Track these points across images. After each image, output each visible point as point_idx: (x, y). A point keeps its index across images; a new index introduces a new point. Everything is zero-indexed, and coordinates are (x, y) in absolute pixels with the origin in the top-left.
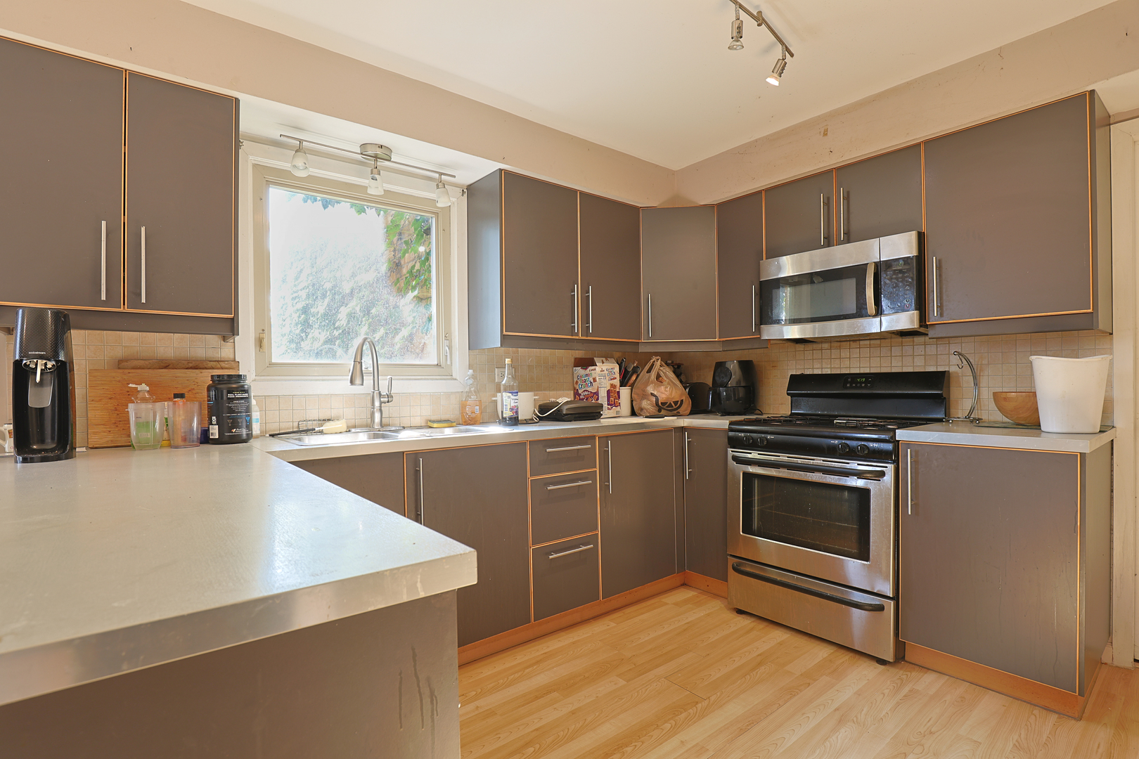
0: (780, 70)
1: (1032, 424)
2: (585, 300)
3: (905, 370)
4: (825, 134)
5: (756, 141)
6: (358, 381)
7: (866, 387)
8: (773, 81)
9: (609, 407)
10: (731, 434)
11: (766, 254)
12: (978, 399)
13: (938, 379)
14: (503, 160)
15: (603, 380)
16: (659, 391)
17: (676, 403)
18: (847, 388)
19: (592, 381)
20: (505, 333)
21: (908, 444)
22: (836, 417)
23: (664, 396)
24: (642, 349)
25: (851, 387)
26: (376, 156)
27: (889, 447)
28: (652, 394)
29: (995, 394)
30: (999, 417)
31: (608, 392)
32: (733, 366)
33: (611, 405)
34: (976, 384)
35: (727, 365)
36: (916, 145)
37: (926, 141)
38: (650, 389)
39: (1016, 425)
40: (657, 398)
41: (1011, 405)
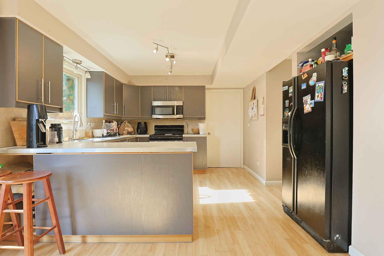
0: (171, 72)
1: (199, 133)
2: (116, 106)
3: (176, 125)
4: (167, 79)
5: (152, 75)
7: (170, 128)
8: (169, 73)
10: (151, 138)
11: (153, 100)
12: (188, 130)
13: (182, 126)
14: (106, 70)
16: (128, 129)
17: (132, 132)
18: (167, 128)
19: (112, 126)
20: (104, 114)
21: (184, 137)
22: (165, 134)
23: (130, 130)
24: (123, 118)
25: (168, 128)
26: (77, 63)
27: (182, 138)
28: (127, 130)
29: (192, 129)
30: (192, 133)
31: (116, 129)
32: (143, 123)
34: (188, 127)
35: (142, 123)
36: (182, 86)
37: (184, 86)
38: (126, 128)
39: (195, 134)
40: (128, 131)
41: (194, 131)
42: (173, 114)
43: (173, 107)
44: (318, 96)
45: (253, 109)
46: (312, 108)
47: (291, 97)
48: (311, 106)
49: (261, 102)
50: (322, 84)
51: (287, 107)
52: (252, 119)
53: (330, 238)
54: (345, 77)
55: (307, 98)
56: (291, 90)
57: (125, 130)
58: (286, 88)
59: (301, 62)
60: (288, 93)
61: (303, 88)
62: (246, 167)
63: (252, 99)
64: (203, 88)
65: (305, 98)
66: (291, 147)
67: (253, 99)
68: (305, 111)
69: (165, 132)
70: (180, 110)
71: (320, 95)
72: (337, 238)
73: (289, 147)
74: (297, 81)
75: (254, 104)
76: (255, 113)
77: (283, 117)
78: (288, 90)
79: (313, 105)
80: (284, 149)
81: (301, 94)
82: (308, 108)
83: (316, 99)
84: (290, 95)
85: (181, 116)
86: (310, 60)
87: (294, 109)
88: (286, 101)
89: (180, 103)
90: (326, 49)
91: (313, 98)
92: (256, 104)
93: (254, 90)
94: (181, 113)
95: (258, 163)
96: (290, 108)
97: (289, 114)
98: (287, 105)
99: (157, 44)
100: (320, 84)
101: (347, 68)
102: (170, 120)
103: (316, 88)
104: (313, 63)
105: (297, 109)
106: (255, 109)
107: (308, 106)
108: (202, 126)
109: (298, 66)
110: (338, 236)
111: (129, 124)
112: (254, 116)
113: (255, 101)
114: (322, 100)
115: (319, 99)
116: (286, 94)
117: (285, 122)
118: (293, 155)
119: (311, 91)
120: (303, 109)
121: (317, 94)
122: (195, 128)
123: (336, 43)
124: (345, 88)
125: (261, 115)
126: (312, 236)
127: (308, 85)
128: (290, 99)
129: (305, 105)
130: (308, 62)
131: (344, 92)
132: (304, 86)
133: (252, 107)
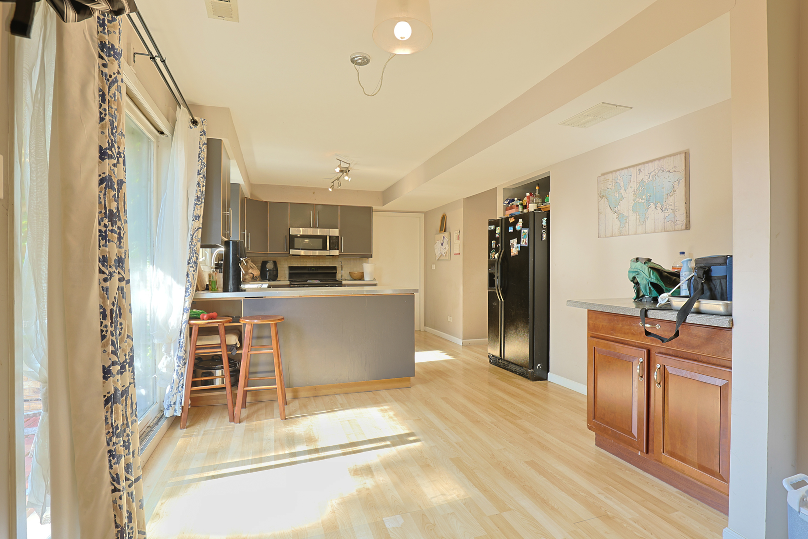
1: (362, 280)
3: (324, 265)
4: (314, 194)
7: (314, 271)
11: (292, 225)
12: (343, 273)
13: (335, 268)
17: (258, 276)
18: (309, 271)
22: (307, 280)
23: (256, 274)
25: (311, 271)
28: (251, 273)
29: (349, 272)
30: (350, 278)
32: (271, 262)
34: (342, 270)
35: (269, 262)
36: (338, 206)
37: (340, 206)
38: (250, 271)
39: (355, 280)
40: (253, 275)
41: (355, 275)
42: (324, 248)
43: (324, 238)
44: (523, 241)
45: (442, 244)
46: (518, 251)
47: (498, 238)
48: (517, 250)
49: (455, 237)
50: (526, 231)
51: (494, 248)
52: (440, 258)
53: (533, 368)
54: (544, 227)
55: (514, 241)
56: (498, 231)
57: (249, 273)
58: (493, 227)
59: (507, 200)
60: (495, 234)
61: (510, 231)
62: (428, 329)
63: (440, 231)
64: (369, 210)
65: (512, 241)
66: (498, 290)
67: (444, 230)
68: (512, 254)
69: (307, 278)
70: (335, 243)
71: (525, 240)
72: (539, 367)
73: (497, 291)
74: (505, 223)
75: (444, 238)
76: (446, 250)
77: (489, 258)
78: (495, 230)
79: (519, 249)
80: (490, 293)
81: (508, 236)
82: (514, 251)
83: (522, 243)
84: (497, 235)
85: (336, 252)
86: (516, 199)
87: (501, 251)
88: (493, 242)
89: (335, 232)
90: (531, 194)
91: (519, 242)
92: (447, 239)
93: (444, 218)
94: (336, 248)
95: (450, 319)
96: (497, 250)
97: (496, 255)
98: (493, 245)
99: (340, 161)
100: (525, 231)
101: (545, 219)
102: (313, 258)
103: (522, 234)
104: (518, 204)
105: (504, 251)
106: (446, 245)
107: (514, 249)
108: (368, 268)
109: (504, 203)
110: (539, 365)
111: (252, 264)
112: (444, 254)
113: (446, 234)
114: (527, 245)
115: (524, 244)
116: (492, 233)
117: (491, 264)
118: (501, 298)
119: (517, 235)
120: (510, 252)
121: (522, 240)
122: (356, 271)
123: (539, 189)
124: (544, 236)
125: (455, 254)
126: (520, 374)
127: (515, 229)
128: (497, 240)
129: (512, 248)
130: (513, 200)
131: (543, 239)
132: (511, 230)
133: (442, 242)
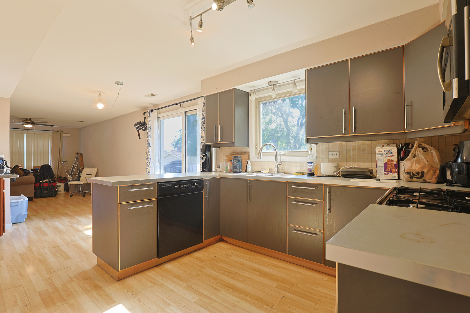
6: (259, 158)
9: (386, 173)
15: (380, 157)
20: (307, 138)
24: (408, 136)
26: (273, 85)
31: (385, 164)
33: (387, 172)
